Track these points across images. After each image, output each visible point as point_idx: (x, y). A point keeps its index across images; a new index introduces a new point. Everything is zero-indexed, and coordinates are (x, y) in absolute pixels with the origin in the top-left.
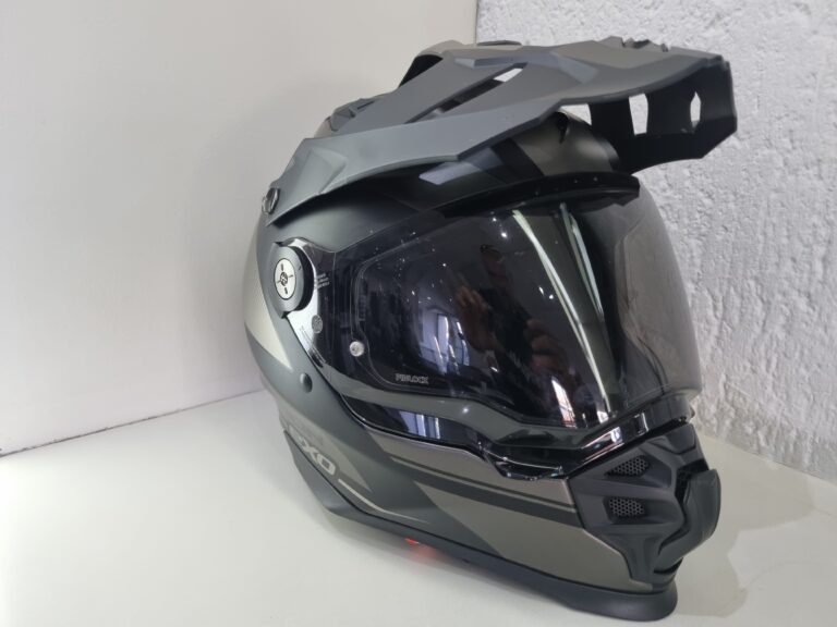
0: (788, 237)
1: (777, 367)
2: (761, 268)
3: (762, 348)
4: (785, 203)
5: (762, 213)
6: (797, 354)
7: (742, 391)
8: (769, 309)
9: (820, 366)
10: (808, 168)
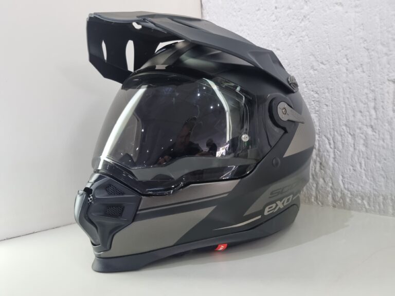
0: (356, 102)
1: (365, 165)
2: (347, 119)
3: (356, 158)
4: (350, 87)
5: (341, 94)
6: (373, 156)
7: (351, 182)
8: (355, 138)
9: (385, 159)
10: (357, 69)
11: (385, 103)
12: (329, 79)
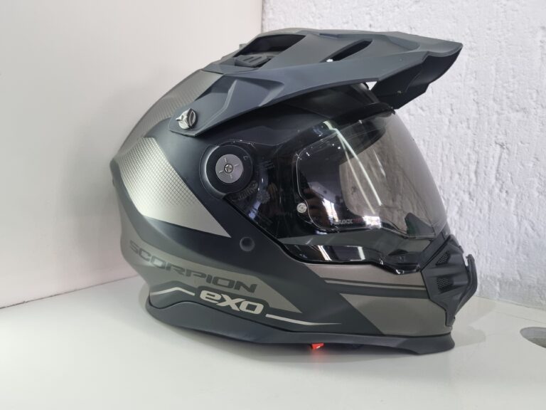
11: (489, 168)
12: (427, 129)
